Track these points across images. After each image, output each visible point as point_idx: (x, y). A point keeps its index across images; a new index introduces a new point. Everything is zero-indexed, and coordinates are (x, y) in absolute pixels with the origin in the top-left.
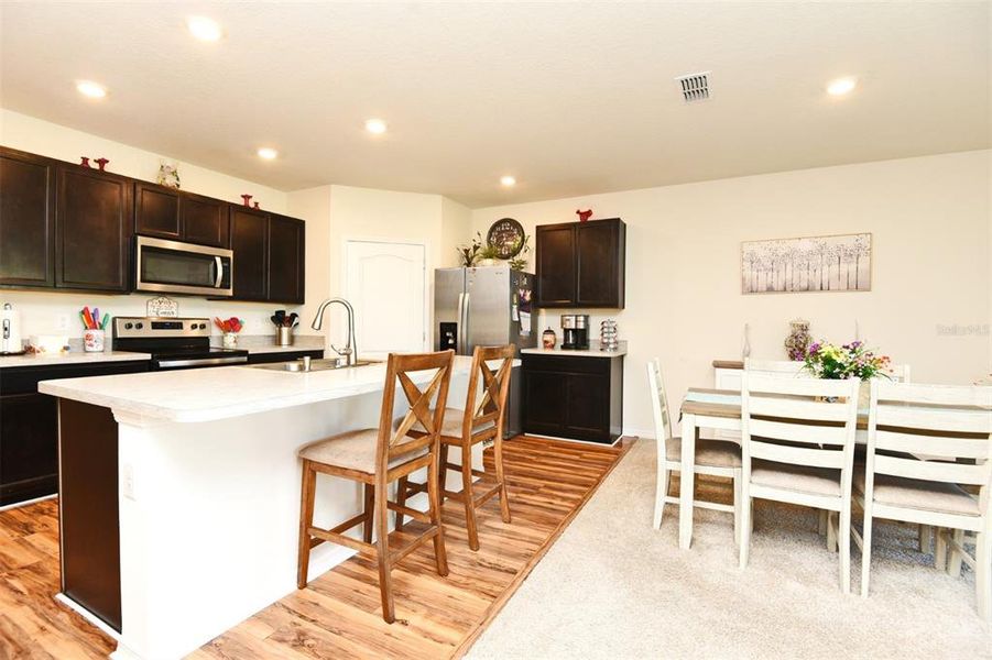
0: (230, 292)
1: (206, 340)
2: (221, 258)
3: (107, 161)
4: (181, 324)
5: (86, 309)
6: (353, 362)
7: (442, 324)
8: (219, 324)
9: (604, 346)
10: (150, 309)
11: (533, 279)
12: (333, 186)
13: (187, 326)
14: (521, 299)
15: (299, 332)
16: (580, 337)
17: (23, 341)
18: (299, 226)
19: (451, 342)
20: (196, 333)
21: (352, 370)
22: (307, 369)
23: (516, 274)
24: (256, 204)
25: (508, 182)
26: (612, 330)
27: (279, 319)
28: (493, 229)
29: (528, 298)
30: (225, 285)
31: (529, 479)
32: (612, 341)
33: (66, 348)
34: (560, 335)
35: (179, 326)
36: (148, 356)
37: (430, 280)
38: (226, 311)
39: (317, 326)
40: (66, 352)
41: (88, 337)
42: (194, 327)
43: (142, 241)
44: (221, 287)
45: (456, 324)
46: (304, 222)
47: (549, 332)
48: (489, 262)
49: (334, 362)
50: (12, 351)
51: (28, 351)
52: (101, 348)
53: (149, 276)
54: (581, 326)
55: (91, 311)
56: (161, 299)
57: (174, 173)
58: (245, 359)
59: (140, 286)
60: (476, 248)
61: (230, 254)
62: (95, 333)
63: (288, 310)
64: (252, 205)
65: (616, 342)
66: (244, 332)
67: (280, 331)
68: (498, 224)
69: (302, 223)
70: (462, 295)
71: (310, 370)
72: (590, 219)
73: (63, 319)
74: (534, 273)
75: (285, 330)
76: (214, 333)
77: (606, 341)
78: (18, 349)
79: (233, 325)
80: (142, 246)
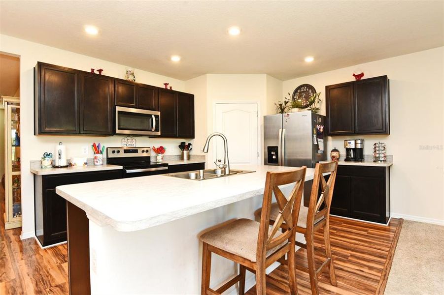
0: (159, 133)
1: (149, 158)
2: (155, 115)
3: (102, 70)
4: (137, 150)
5: (94, 144)
6: (227, 173)
7: (269, 147)
8: (154, 149)
9: (376, 159)
10: (123, 143)
11: (324, 119)
12: (207, 74)
13: (140, 151)
14: (318, 131)
15: (192, 153)
16: (358, 154)
17: (67, 160)
18: (191, 97)
19: (274, 157)
20: (145, 155)
21: (227, 177)
22: (202, 178)
23: (315, 116)
24: (171, 87)
25: (309, 60)
26: (383, 149)
27: (183, 147)
28: (296, 91)
29: (321, 130)
30: (157, 130)
31: (337, 249)
32: (382, 155)
33: (86, 164)
34: (343, 153)
35: (136, 151)
36: (121, 167)
37: (260, 122)
38: (157, 143)
39: (205, 151)
40: (86, 166)
41: (96, 158)
42: (143, 151)
43: (118, 109)
44: (155, 131)
45: (277, 147)
46: (193, 95)
47: (335, 150)
48: (296, 110)
49: (214, 172)
50: (62, 165)
51: (69, 165)
52: (101, 163)
53: (122, 127)
54: (359, 146)
55: (97, 145)
56: (128, 138)
57: (132, 74)
58: (167, 168)
59: (118, 131)
60: (286, 103)
61: (159, 113)
62: (99, 156)
63: (187, 142)
64: (169, 88)
65: (385, 157)
66: (166, 154)
67: (183, 153)
68: (299, 88)
69: (193, 96)
70: (281, 130)
71: (204, 179)
72: (362, 79)
73: (85, 149)
74: (325, 115)
75: (185, 152)
76: (152, 154)
77: (377, 156)
78: (65, 164)
79: (161, 150)
80: (118, 111)
